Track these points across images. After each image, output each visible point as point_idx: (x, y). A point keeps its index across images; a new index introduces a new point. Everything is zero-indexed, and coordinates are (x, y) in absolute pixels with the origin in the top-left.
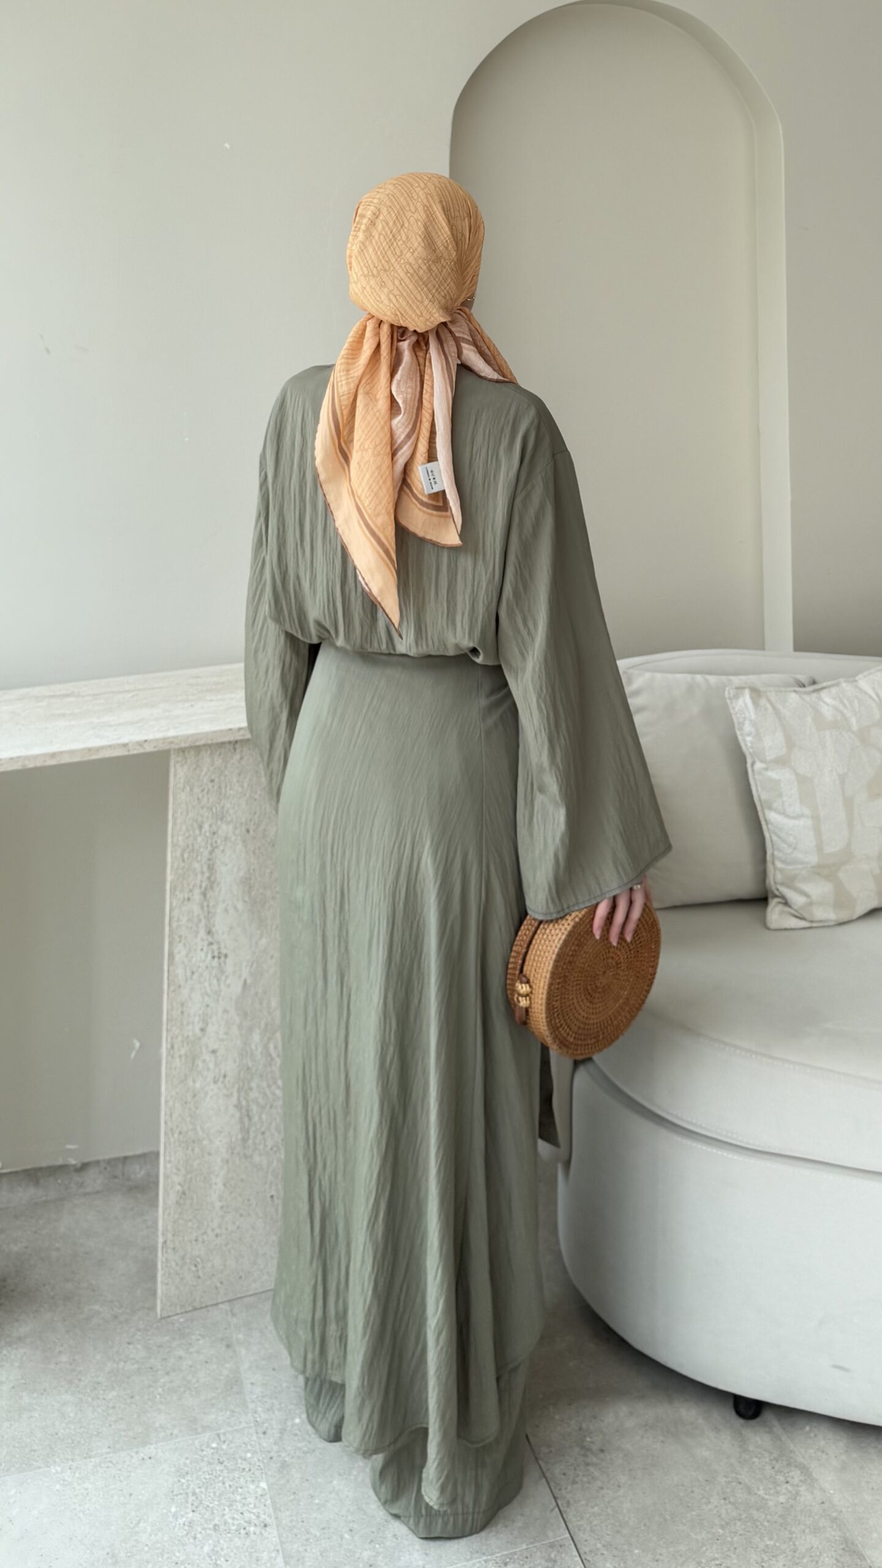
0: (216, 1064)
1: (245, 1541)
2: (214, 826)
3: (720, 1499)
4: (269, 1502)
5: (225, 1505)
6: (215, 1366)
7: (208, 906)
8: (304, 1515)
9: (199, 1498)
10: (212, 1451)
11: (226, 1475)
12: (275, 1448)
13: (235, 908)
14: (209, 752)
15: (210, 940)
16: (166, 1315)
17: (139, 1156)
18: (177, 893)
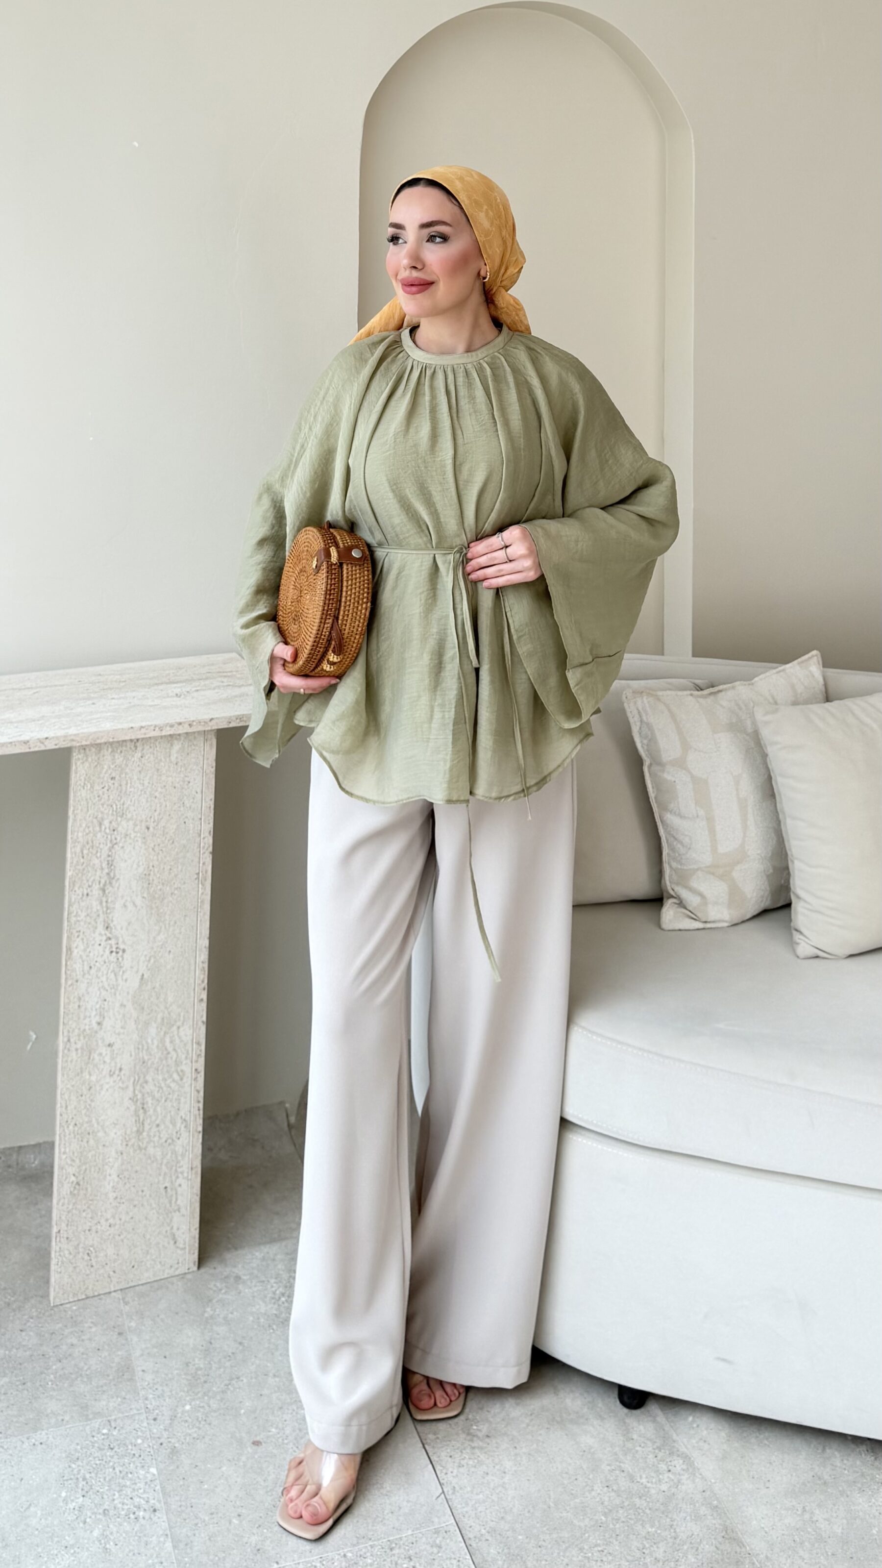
0: (112, 1058)
1: (135, 1525)
2: (113, 823)
3: (603, 1487)
4: (158, 1487)
5: (114, 1490)
6: (106, 1354)
7: (107, 902)
8: (193, 1501)
9: (90, 1483)
10: (103, 1437)
11: (116, 1461)
12: (165, 1434)
13: (134, 904)
14: (110, 750)
15: (109, 935)
16: (59, 1303)
17: (34, 1146)
18: (76, 888)
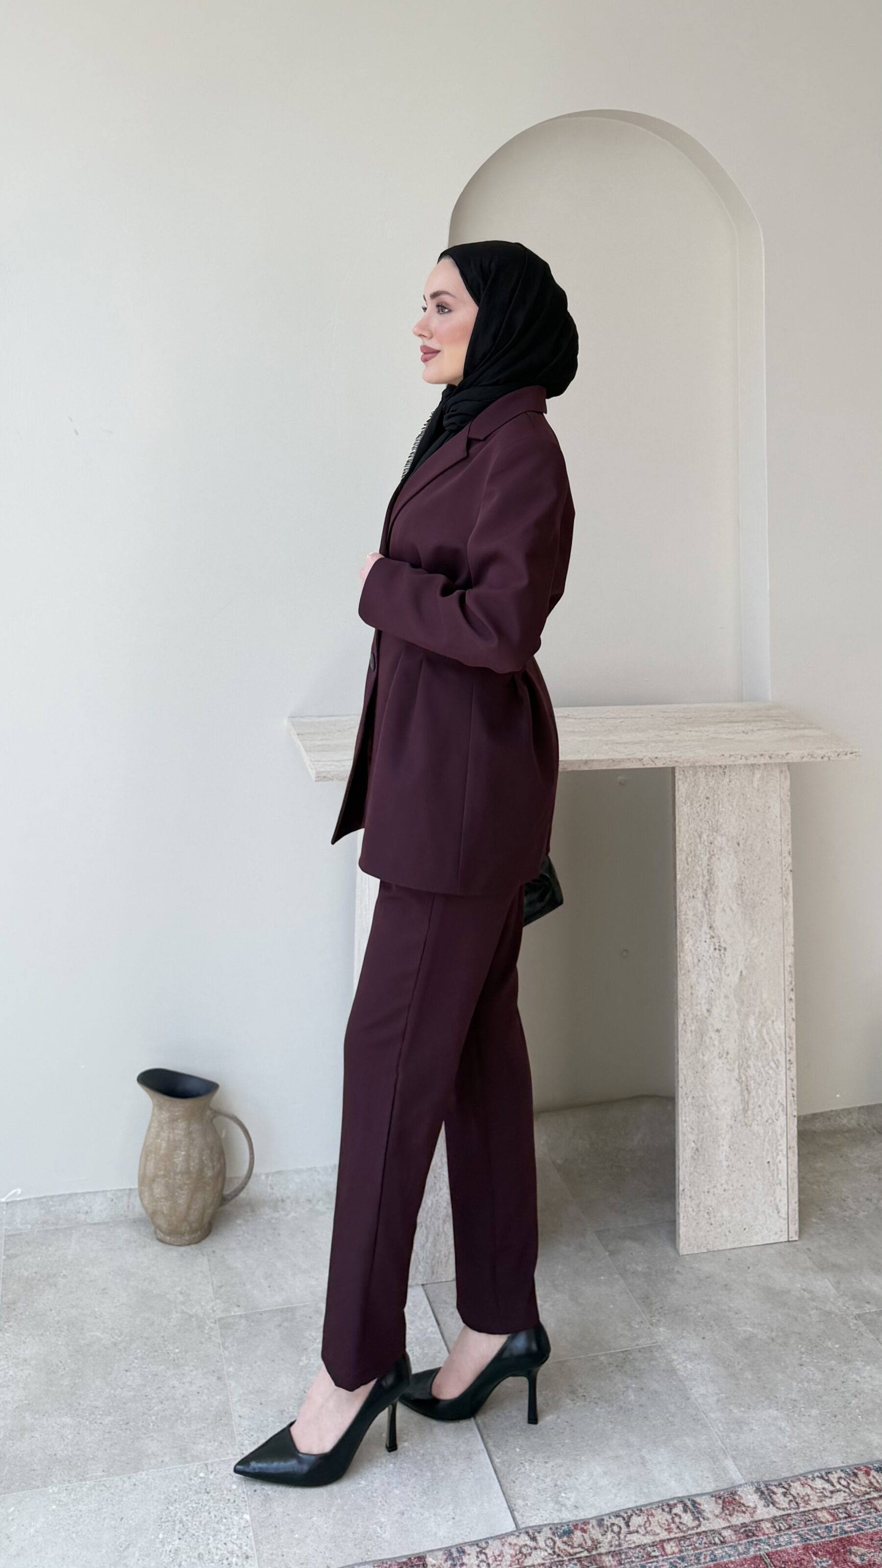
0: (720, 1042)
4: (251, 1534)
5: (209, 1535)
8: (284, 1550)
9: (186, 1527)
10: (200, 1480)
